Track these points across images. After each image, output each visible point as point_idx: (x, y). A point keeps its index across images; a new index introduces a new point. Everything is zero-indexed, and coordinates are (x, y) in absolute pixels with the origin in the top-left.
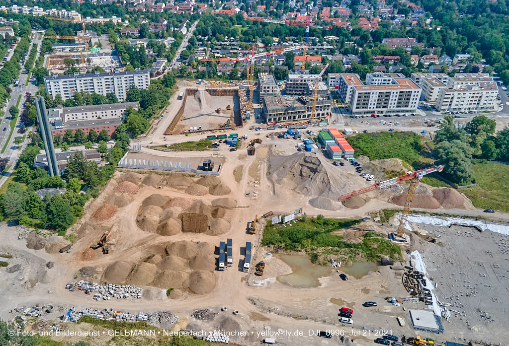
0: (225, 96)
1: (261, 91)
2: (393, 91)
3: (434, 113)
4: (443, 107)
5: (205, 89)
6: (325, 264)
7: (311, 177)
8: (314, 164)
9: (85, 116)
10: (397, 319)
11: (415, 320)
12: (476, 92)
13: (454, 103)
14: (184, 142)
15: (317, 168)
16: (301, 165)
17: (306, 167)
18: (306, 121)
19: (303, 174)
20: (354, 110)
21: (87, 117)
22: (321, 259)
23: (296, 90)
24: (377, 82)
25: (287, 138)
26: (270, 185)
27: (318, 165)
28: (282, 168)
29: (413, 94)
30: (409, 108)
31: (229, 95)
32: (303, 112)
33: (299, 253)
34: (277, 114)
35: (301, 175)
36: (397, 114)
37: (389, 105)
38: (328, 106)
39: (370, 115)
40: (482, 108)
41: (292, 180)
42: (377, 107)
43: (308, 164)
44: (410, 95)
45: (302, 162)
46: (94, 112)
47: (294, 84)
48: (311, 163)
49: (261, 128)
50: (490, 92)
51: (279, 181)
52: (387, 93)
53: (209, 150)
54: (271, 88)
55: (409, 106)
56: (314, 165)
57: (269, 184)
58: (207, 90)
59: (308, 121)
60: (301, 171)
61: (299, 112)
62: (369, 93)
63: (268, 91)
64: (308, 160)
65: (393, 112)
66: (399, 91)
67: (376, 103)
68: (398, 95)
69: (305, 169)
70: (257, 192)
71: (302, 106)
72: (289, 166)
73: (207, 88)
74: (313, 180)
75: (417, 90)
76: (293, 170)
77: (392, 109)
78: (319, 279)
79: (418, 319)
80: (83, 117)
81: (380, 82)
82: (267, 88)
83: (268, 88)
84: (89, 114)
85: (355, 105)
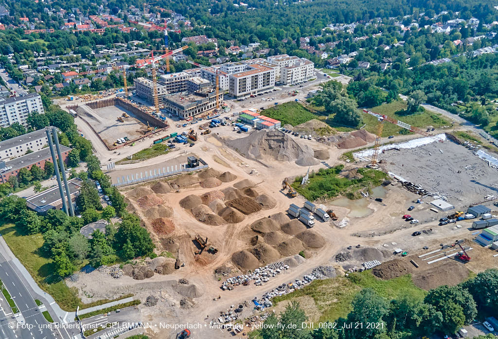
0: (107, 107)
1: (153, 94)
2: (259, 74)
3: (284, 86)
4: (289, 81)
5: (85, 103)
6: (360, 198)
7: (282, 146)
8: (277, 136)
9: (9, 153)
10: (431, 210)
11: (439, 206)
12: (303, 67)
13: (294, 77)
14: (139, 151)
15: (283, 139)
16: (266, 140)
17: (272, 141)
18: (212, 110)
19: (273, 146)
20: (238, 94)
21: (11, 154)
22: (355, 194)
23: (173, 89)
24: (231, 70)
25: (218, 126)
26: (255, 162)
27: (283, 136)
28: (251, 147)
29: (271, 74)
30: (270, 86)
31: (110, 105)
32: (206, 104)
33: (338, 197)
34: (193, 109)
35: (270, 148)
36: (266, 91)
37: (259, 86)
38: (221, 95)
39: (250, 96)
40: (308, 78)
41: (266, 154)
42: (252, 89)
43: (273, 138)
44: (269, 75)
45: (265, 137)
46: (8, 150)
47: (170, 83)
48: (275, 136)
49: (186, 124)
50: (310, 65)
51: (259, 156)
52: (256, 76)
53: (170, 151)
54: (160, 89)
55: (270, 84)
56: (279, 137)
57: (252, 162)
58: (87, 104)
59: (214, 110)
60: (270, 145)
61: (205, 104)
62: (246, 78)
63: (159, 93)
64: (272, 135)
65: (262, 90)
66: (263, 73)
67: (250, 86)
68: (263, 76)
69: (272, 142)
70: (254, 170)
71: (205, 98)
72: (256, 143)
73: (87, 103)
74: (286, 149)
75: (273, 70)
76: (263, 146)
77: (260, 89)
78: (368, 207)
79: (440, 205)
80: (7, 155)
81: (233, 70)
82: (157, 90)
83: (159, 89)
84: (14, 149)
85: (238, 91)
